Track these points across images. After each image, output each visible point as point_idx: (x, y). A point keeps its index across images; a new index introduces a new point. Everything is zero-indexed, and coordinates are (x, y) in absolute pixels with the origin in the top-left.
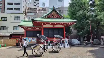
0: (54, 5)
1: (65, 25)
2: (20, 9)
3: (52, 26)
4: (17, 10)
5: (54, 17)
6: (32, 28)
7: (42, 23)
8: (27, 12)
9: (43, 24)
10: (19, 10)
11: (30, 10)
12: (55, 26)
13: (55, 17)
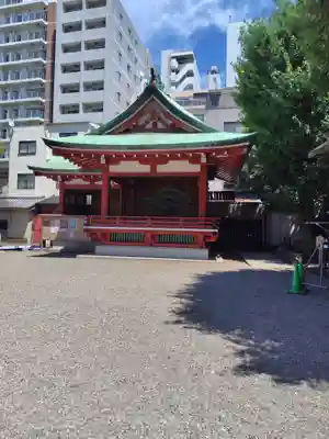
1: (204, 160)
2: (102, 104)
3: (146, 169)
4: (94, 111)
5: (155, 124)
7: (98, 156)
9: (103, 161)
12: (161, 169)
13: (160, 125)
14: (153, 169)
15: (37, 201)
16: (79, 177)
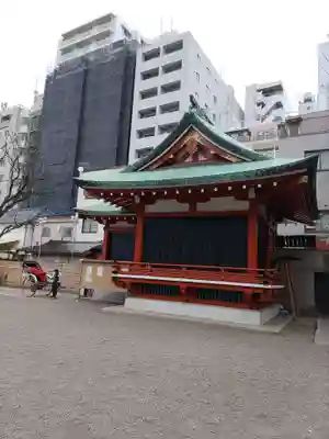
0: (191, 97)
1: (252, 195)
3: (185, 207)
5: (196, 157)
9: (138, 201)
12: (202, 207)
15: (93, 246)
16: (121, 219)
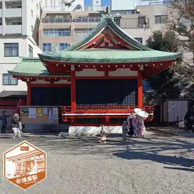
1: (142, 69)
3: (101, 74)
6: (46, 79)
8: (41, 28)
10: (20, 23)
11: (52, 21)
14: (107, 74)
